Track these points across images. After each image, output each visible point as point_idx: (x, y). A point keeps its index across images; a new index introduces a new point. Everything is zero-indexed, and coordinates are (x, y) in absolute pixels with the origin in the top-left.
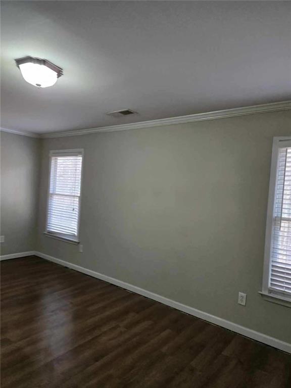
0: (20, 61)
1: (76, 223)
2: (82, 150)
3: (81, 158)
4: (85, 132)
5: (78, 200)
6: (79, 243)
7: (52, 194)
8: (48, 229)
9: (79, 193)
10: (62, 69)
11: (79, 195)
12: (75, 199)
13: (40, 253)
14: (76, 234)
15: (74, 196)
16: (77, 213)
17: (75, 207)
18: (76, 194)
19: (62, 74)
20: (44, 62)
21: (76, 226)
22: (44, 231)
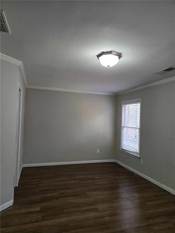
0: (99, 56)
1: (138, 145)
2: (140, 99)
3: (140, 104)
4: (142, 87)
5: (138, 130)
6: (140, 158)
7: (123, 127)
8: (122, 148)
9: (139, 126)
10: (121, 53)
11: (139, 127)
12: (137, 130)
13: (118, 161)
14: (138, 152)
15: (136, 128)
16: (138, 139)
17: (137, 135)
18: (137, 127)
19: (122, 56)
20: (110, 52)
21: (138, 147)
22: (120, 149)
